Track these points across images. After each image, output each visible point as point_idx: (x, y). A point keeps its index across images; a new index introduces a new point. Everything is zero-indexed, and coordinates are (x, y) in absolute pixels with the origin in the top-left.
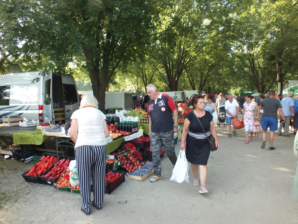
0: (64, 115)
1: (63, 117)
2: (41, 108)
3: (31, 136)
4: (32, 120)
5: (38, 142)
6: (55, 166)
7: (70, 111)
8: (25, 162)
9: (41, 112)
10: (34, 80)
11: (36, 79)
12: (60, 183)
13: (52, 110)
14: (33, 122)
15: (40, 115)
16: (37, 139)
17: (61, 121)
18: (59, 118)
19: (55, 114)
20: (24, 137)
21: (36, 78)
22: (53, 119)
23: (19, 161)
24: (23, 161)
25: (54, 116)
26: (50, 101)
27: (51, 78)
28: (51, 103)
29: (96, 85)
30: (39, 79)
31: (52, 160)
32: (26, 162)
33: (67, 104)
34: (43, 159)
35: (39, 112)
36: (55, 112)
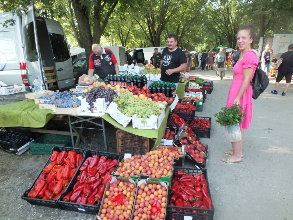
0: (55, 76)
1: (53, 78)
2: (23, 67)
3: (21, 113)
4: (14, 85)
5: (36, 122)
6: (82, 171)
7: (62, 70)
8: (16, 154)
9: (24, 72)
10: (6, 22)
11: (9, 21)
12: (107, 213)
13: (41, 69)
14: (16, 86)
15: (24, 77)
16: (33, 118)
17: (53, 84)
18: (50, 79)
19: (46, 74)
20: (8, 115)
21: (9, 19)
22: (44, 82)
23: (7, 152)
24: (14, 152)
25: (45, 78)
26: (36, 56)
27: (33, 20)
28: (39, 59)
29: (88, 37)
30: (14, 21)
31: (74, 161)
32: (18, 154)
33: (57, 61)
34: (55, 157)
35: (21, 72)
36: (46, 72)
